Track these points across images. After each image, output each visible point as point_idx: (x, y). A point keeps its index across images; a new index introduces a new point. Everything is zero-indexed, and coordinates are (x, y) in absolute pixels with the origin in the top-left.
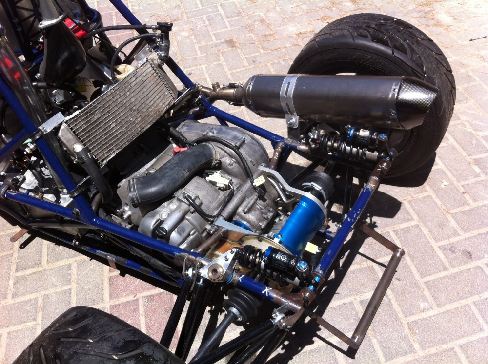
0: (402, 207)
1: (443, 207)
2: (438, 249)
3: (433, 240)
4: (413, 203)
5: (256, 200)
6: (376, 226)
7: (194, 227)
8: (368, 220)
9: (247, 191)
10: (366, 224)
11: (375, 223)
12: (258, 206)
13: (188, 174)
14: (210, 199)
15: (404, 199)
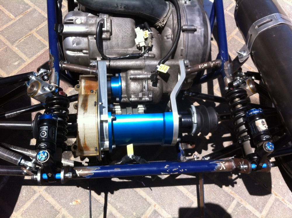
0: (266, 196)
4: (277, 203)
5: (148, 79)
6: (233, 186)
7: (88, 49)
8: (234, 176)
9: (149, 66)
10: (229, 177)
11: (236, 183)
12: (145, 84)
13: (123, 9)
14: (120, 44)
15: (276, 193)
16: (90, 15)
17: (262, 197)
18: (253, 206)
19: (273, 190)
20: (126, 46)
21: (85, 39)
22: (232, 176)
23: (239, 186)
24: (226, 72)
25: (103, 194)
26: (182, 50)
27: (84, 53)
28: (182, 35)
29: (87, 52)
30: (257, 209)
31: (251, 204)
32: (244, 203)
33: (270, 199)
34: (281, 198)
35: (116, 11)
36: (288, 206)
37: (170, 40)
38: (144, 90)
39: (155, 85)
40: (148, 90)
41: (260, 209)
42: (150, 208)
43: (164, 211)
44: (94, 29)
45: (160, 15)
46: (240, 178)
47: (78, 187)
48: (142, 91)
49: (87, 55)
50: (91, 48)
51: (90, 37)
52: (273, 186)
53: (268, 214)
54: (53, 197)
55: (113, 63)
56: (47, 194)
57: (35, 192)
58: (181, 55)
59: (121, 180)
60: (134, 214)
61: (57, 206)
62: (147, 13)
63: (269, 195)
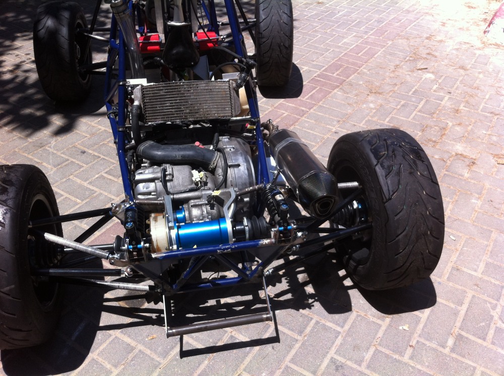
0: (347, 314)
1: (379, 340)
2: (329, 358)
3: (336, 350)
4: (359, 318)
5: (206, 204)
6: (310, 308)
7: (156, 191)
8: (310, 301)
9: (205, 194)
10: (306, 302)
11: (313, 306)
12: (204, 209)
13: (180, 158)
14: (181, 183)
15: (357, 310)
16: (155, 167)
17: (342, 315)
18: (334, 323)
19: (353, 308)
20: (185, 184)
21: (153, 184)
22: (308, 301)
23: (316, 308)
26: (231, 181)
27: (153, 195)
28: (229, 170)
29: (155, 193)
30: (338, 325)
31: (331, 322)
32: (323, 322)
33: (352, 316)
34: (363, 314)
35: (175, 160)
36: (371, 320)
37: (221, 176)
38: (204, 213)
39: (212, 208)
40: (207, 213)
41: (342, 324)
42: (227, 334)
43: (241, 336)
44: (159, 175)
45: (210, 160)
46: (317, 302)
47: (153, 325)
48: (202, 215)
49: (155, 196)
50: (158, 189)
51: (156, 181)
52: (353, 305)
53: (350, 328)
54: (129, 336)
55: (176, 196)
56: (123, 335)
57: (110, 335)
58: (232, 185)
59: (196, 316)
60: (211, 340)
61: (133, 344)
62: (200, 159)
63: (350, 312)
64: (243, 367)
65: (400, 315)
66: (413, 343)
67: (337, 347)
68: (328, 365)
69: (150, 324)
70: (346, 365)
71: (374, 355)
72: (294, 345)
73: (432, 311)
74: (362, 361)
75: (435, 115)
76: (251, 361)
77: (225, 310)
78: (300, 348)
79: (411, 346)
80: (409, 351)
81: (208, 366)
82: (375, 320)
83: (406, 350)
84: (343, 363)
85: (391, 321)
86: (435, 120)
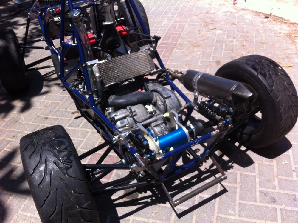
1: (276, 173)
2: (258, 191)
3: (259, 186)
4: (260, 165)
5: (162, 123)
6: (233, 168)
7: (129, 124)
8: (230, 164)
9: (159, 117)
10: (228, 165)
11: (233, 166)
12: (162, 126)
13: (136, 100)
14: (142, 115)
15: (257, 161)
16: (122, 109)
17: (251, 166)
18: (249, 172)
19: (254, 161)
20: (144, 115)
21: (126, 120)
22: (229, 164)
23: (235, 167)
24: (193, 106)
25: (167, 202)
26: (170, 106)
27: (127, 127)
28: (167, 101)
29: (128, 125)
30: (252, 172)
31: (247, 172)
32: (243, 173)
33: (256, 165)
34: (261, 162)
35: (134, 102)
36: (267, 164)
37: (162, 105)
38: (163, 129)
39: (166, 125)
40: (165, 128)
41: (253, 171)
43: (205, 195)
44: (128, 113)
45: (152, 98)
46: (234, 163)
47: (152, 205)
48: (162, 130)
49: (129, 127)
50: (130, 122)
51: (127, 118)
52: (253, 159)
53: (259, 172)
54: (141, 216)
55: (144, 123)
56: (137, 217)
57: (129, 220)
58: (171, 109)
59: (173, 192)
60: (190, 203)
61: (146, 220)
62: (147, 98)
63: (254, 164)
64: (216, 211)
65: (279, 156)
66: (294, 169)
67: (259, 184)
68: (260, 195)
69: (149, 206)
70: (269, 192)
71: (279, 182)
72: (236, 190)
73: (293, 150)
74: (275, 187)
75: (234, 51)
76: (219, 207)
77: (187, 184)
78: (240, 191)
79: (293, 171)
80: (294, 173)
81: (197, 218)
82: (268, 163)
83: (292, 174)
84: (267, 191)
85: (276, 161)
86: (235, 53)
